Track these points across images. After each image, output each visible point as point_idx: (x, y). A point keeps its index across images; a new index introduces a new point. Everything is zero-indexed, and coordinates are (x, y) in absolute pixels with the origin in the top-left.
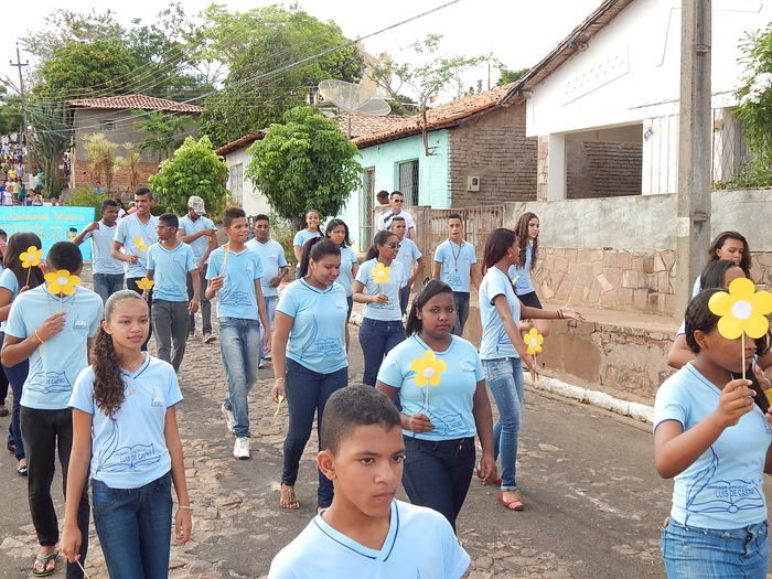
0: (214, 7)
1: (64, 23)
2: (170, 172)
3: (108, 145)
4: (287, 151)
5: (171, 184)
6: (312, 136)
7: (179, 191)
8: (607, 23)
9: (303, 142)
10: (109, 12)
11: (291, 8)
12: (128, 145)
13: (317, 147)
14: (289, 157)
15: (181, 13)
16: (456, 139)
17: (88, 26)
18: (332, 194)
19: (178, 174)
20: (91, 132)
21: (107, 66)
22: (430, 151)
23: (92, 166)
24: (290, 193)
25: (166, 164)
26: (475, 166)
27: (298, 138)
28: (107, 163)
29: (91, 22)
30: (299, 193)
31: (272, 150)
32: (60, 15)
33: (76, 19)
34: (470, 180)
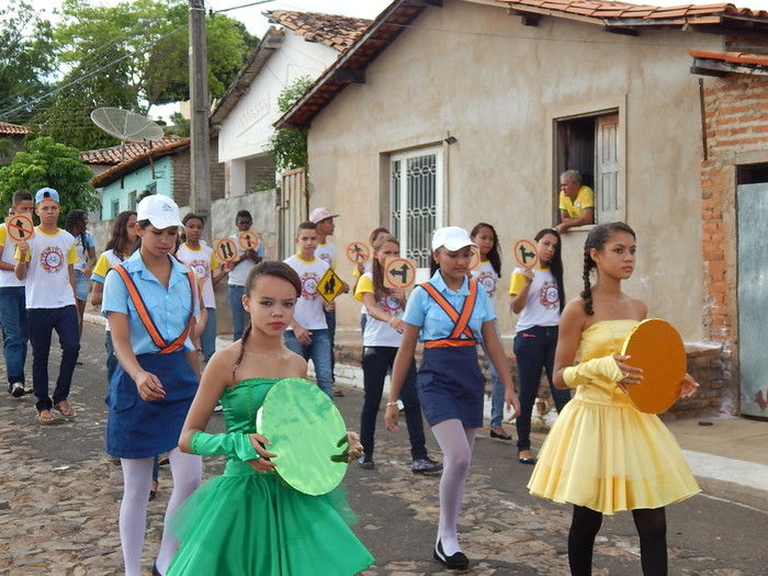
4: (27, 176)
6: (50, 161)
8: (259, 72)
9: (39, 168)
13: (53, 171)
14: (29, 182)
15: (28, 8)
16: (179, 164)
22: (158, 175)
27: (37, 164)
31: (16, 175)
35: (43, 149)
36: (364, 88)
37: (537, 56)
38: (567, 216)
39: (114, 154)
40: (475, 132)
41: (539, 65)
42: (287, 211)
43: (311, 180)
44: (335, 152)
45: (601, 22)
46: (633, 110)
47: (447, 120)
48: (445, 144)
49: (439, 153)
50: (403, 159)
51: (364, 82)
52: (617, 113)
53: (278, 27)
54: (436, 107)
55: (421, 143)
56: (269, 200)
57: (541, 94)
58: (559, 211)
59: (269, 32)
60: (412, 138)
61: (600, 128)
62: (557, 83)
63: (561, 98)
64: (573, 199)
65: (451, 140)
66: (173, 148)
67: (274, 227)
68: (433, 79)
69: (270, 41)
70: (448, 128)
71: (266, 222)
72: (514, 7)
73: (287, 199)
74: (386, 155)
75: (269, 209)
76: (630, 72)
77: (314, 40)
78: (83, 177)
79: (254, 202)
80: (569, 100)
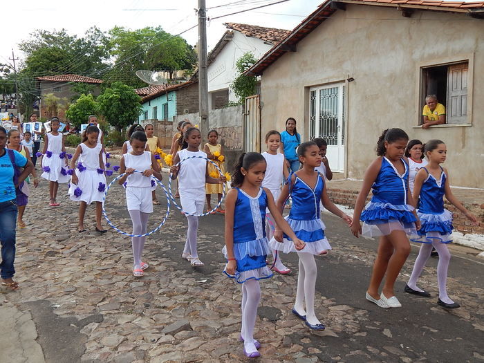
0: (116, 29)
1: (40, 36)
2: (74, 109)
3: (55, 98)
4: (111, 99)
5: (75, 114)
6: (121, 93)
7: (78, 117)
8: (220, 52)
9: (118, 95)
10: (63, 30)
11: (156, 29)
12: (65, 99)
13: (123, 98)
14: (112, 102)
15: (98, 31)
16: (179, 95)
17: (52, 37)
18: (129, 116)
19: (78, 110)
20: (48, 92)
21: (59, 59)
22: (170, 99)
23: (48, 109)
24: (112, 115)
25: (72, 105)
26: (187, 105)
27: (116, 94)
28: (54, 107)
29: (54, 35)
30: (116, 116)
31: (106, 99)
32: (37, 33)
33: (47, 34)
34: (185, 110)
35: (118, 87)
36: (296, 54)
37: (409, 33)
38: (428, 119)
39: (144, 91)
40: (366, 75)
41: (411, 38)
42: (248, 116)
43: (262, 101)
44: (277, 87)
45: (466, 11)
46: (479, 61)
47: (348, 69)
48: (347, 81)
49: (340, 86)
50: (318, 90)
51: (295, 51)
52: (468, 63)
53: (231, 30)
54: (341, 63)
55: (330, 81)
56: (238, 110)
57: (412, 54)
58: (423, 116)
59: (227, 33)
60: (325, 79)
61: (451, 72)
62: (424, 48)
63: (426, 56)
64: (432, 110)
65: (351, 80)
66: (177, 87)
67: (241, 123)
68: (339, 48)
69: (226, 37)
70: (348, 74)
71: (237, 121)
72: (402, 6)
73: (248, 109)
74: (308, 88)
75: (238, 115)
76: (477, 40)
77: (251, 36)
78: (136, 100)
79: (230, 111)
80: (431, 57)
